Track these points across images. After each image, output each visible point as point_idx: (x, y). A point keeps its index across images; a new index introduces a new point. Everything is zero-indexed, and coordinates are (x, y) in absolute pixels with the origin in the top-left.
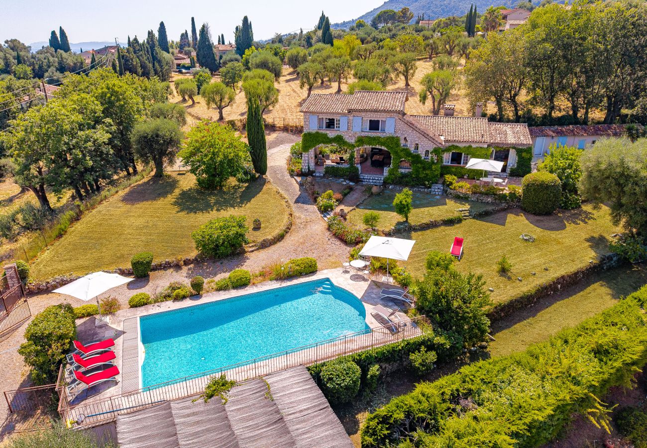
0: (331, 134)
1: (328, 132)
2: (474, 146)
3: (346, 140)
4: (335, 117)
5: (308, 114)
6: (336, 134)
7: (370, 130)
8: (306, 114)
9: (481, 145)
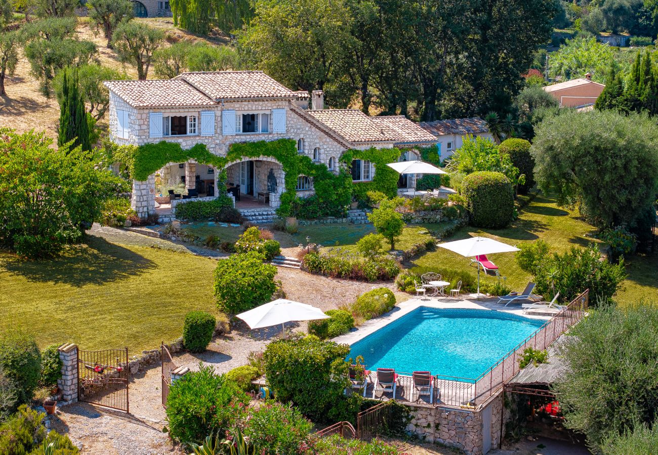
0: (186, 143)
1: (180, 140)
2: (378, 147)
3: (212, 151)
4: (189, 115)
5: (146, 111)
6: (195, 143)
7: (244, 131)
8: (141, 111)
9: (386, 146)
